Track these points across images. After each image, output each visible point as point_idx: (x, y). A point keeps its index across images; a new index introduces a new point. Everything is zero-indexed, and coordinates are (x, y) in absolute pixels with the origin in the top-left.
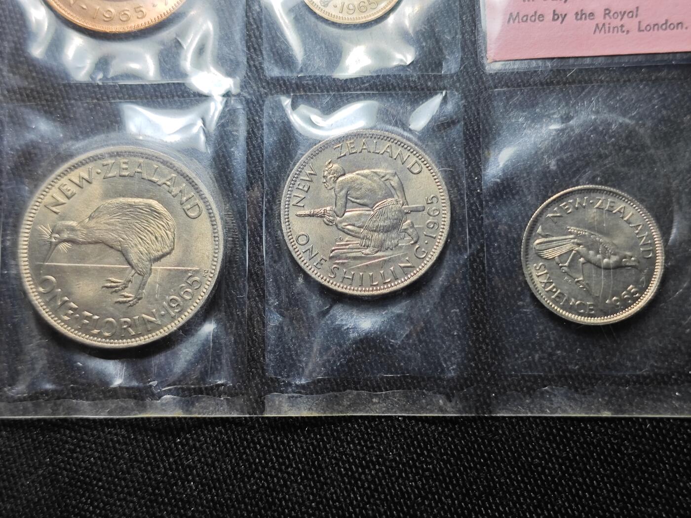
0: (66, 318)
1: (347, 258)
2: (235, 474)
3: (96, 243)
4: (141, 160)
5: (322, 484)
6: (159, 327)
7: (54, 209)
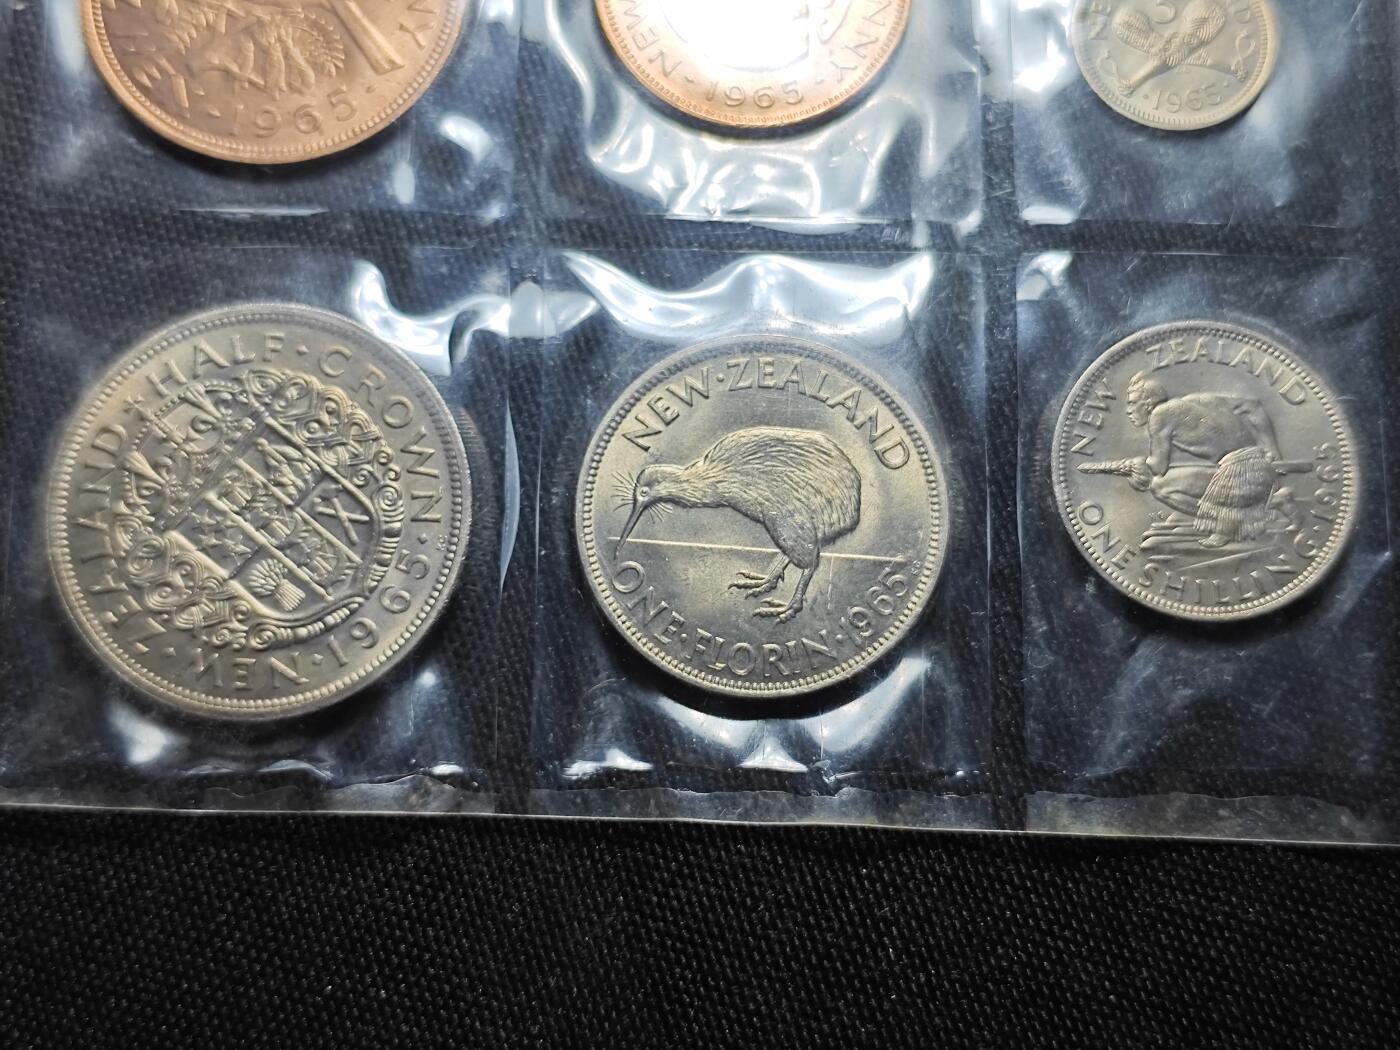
0: (665, 640)
1: (1172, 552)
2: (969, 937)
3: (719, 505)
4: (797, 360)
5: (1127, 961)
6: (834, 662)
7: (641, 441)
